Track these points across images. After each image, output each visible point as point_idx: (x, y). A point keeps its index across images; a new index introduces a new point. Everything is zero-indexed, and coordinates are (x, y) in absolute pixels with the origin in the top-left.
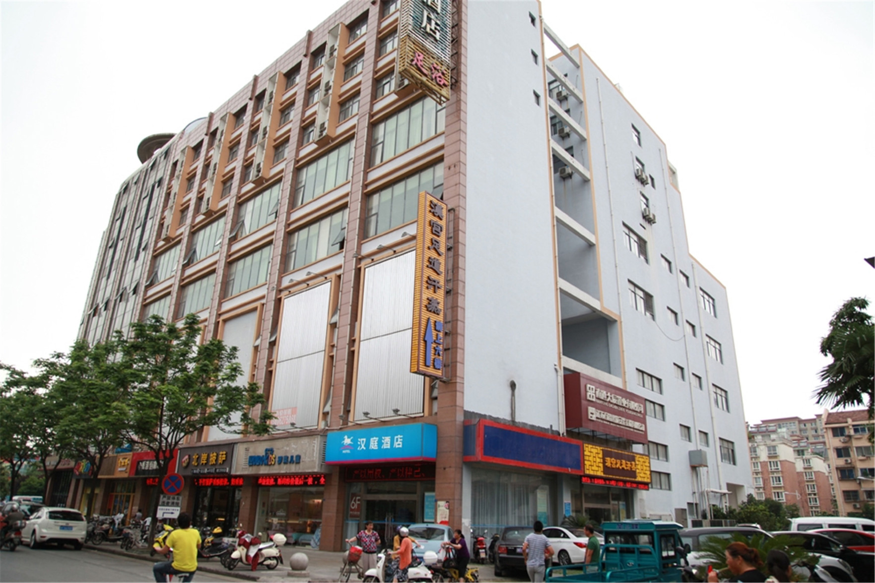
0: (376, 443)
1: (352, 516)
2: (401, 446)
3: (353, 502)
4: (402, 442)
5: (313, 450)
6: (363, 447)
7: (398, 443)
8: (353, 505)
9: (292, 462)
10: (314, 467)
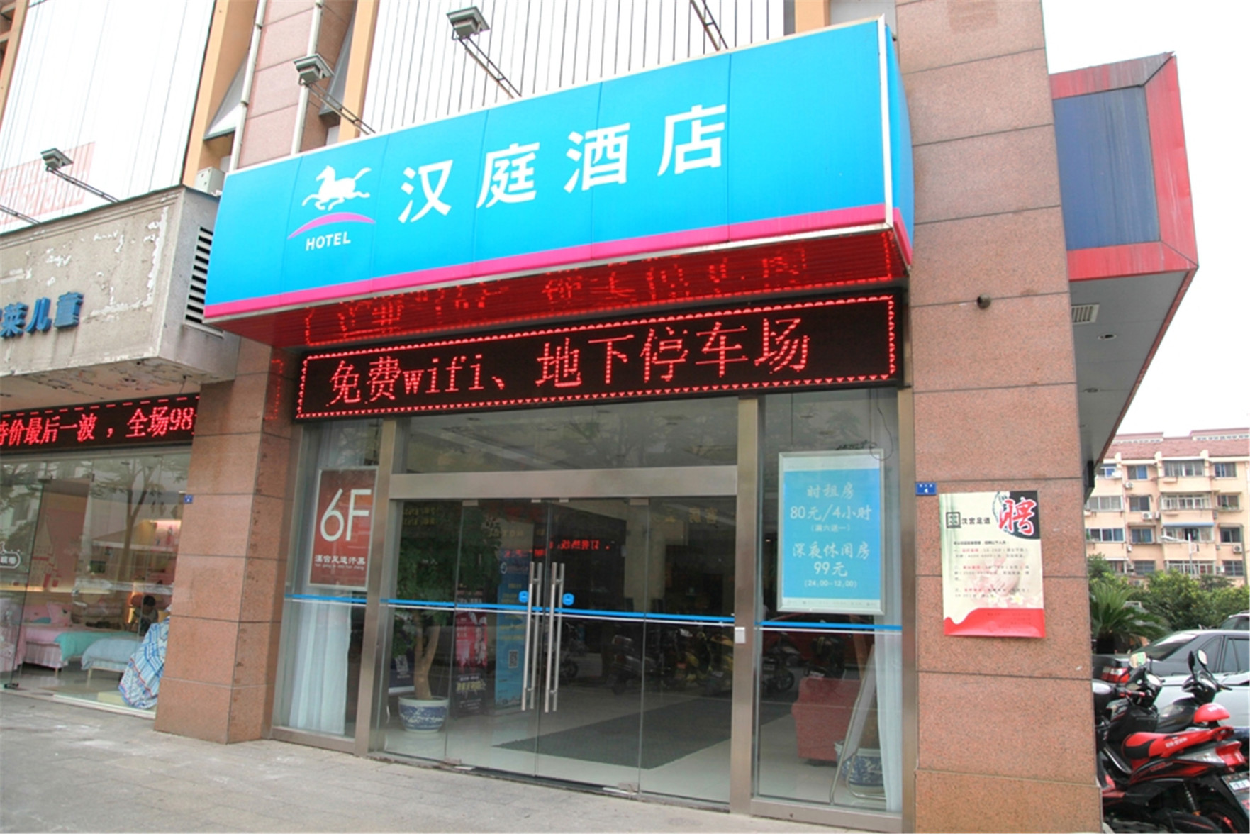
0: (523, 172)
1: (323, 576)
2: (715, 161)
3: (330, 512)
4: (726, 137)
5: (147, 263)
6: (433, 200)
7: (696, 144)
8: (332, 525)
9: (41, 327)
10: (147, 339)
